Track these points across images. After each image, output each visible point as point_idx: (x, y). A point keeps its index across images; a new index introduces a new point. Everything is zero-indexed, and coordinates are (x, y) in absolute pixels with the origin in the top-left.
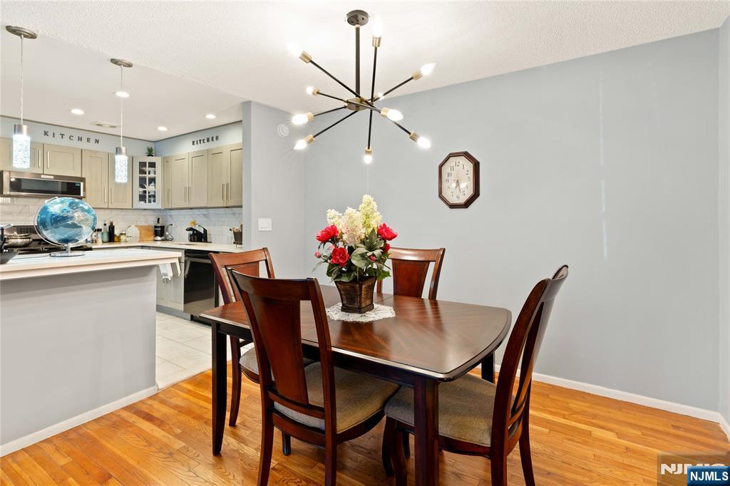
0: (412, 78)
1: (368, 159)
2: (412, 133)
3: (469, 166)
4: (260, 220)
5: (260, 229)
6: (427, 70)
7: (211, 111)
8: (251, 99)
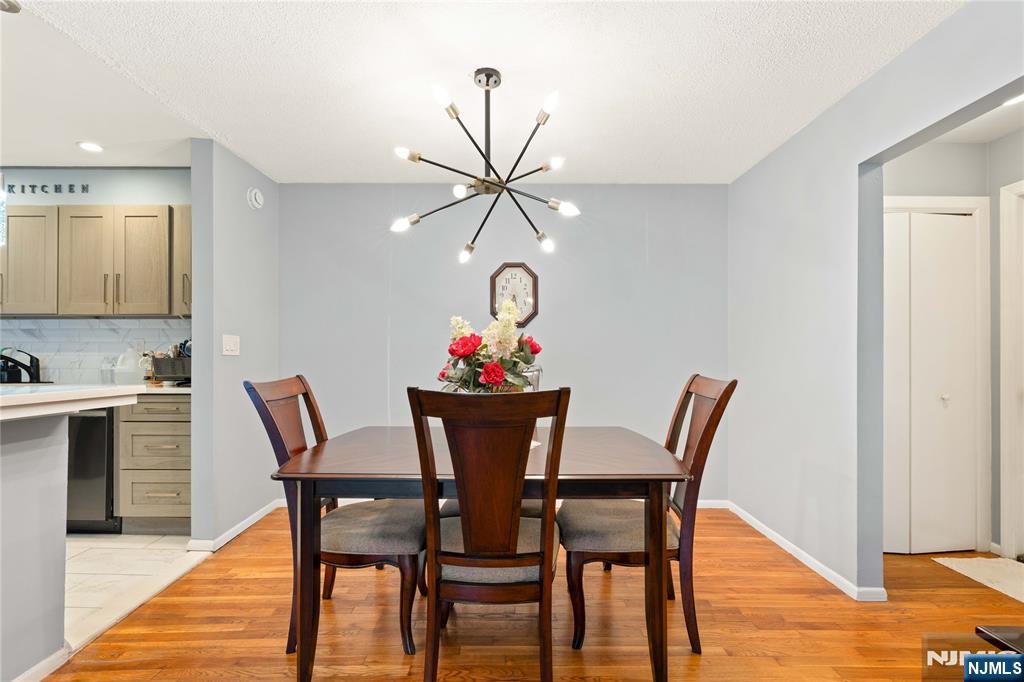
0: (541, 169)
1: (464, 257)
2: (541, 232)
3: (528, 281)
4: (225, 337)
5: (225, 353)
6: (557, 163)
7: (93, 139)
8: (216, 137)
